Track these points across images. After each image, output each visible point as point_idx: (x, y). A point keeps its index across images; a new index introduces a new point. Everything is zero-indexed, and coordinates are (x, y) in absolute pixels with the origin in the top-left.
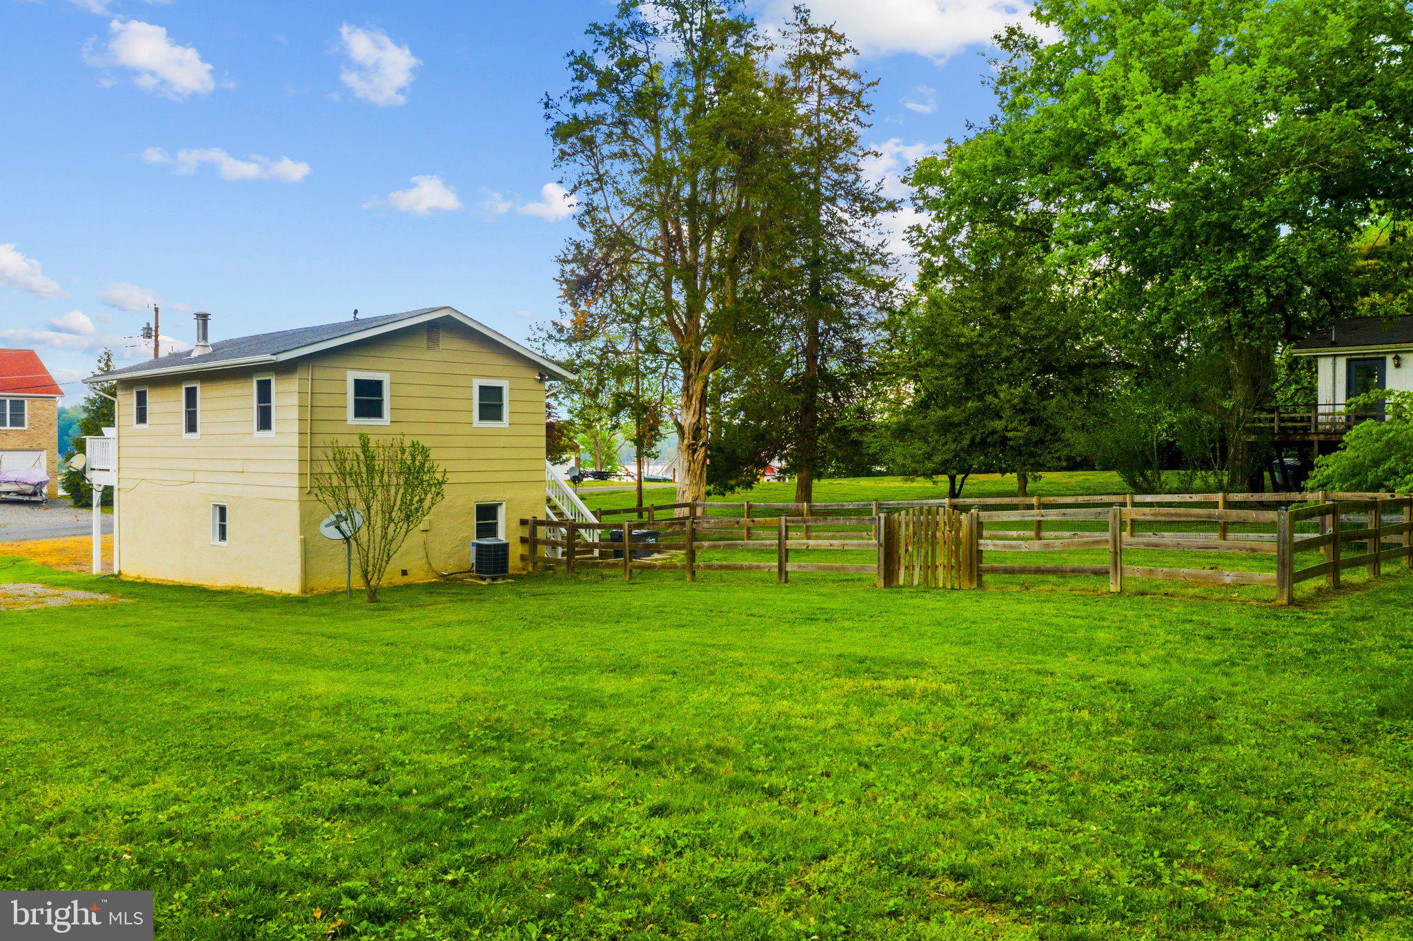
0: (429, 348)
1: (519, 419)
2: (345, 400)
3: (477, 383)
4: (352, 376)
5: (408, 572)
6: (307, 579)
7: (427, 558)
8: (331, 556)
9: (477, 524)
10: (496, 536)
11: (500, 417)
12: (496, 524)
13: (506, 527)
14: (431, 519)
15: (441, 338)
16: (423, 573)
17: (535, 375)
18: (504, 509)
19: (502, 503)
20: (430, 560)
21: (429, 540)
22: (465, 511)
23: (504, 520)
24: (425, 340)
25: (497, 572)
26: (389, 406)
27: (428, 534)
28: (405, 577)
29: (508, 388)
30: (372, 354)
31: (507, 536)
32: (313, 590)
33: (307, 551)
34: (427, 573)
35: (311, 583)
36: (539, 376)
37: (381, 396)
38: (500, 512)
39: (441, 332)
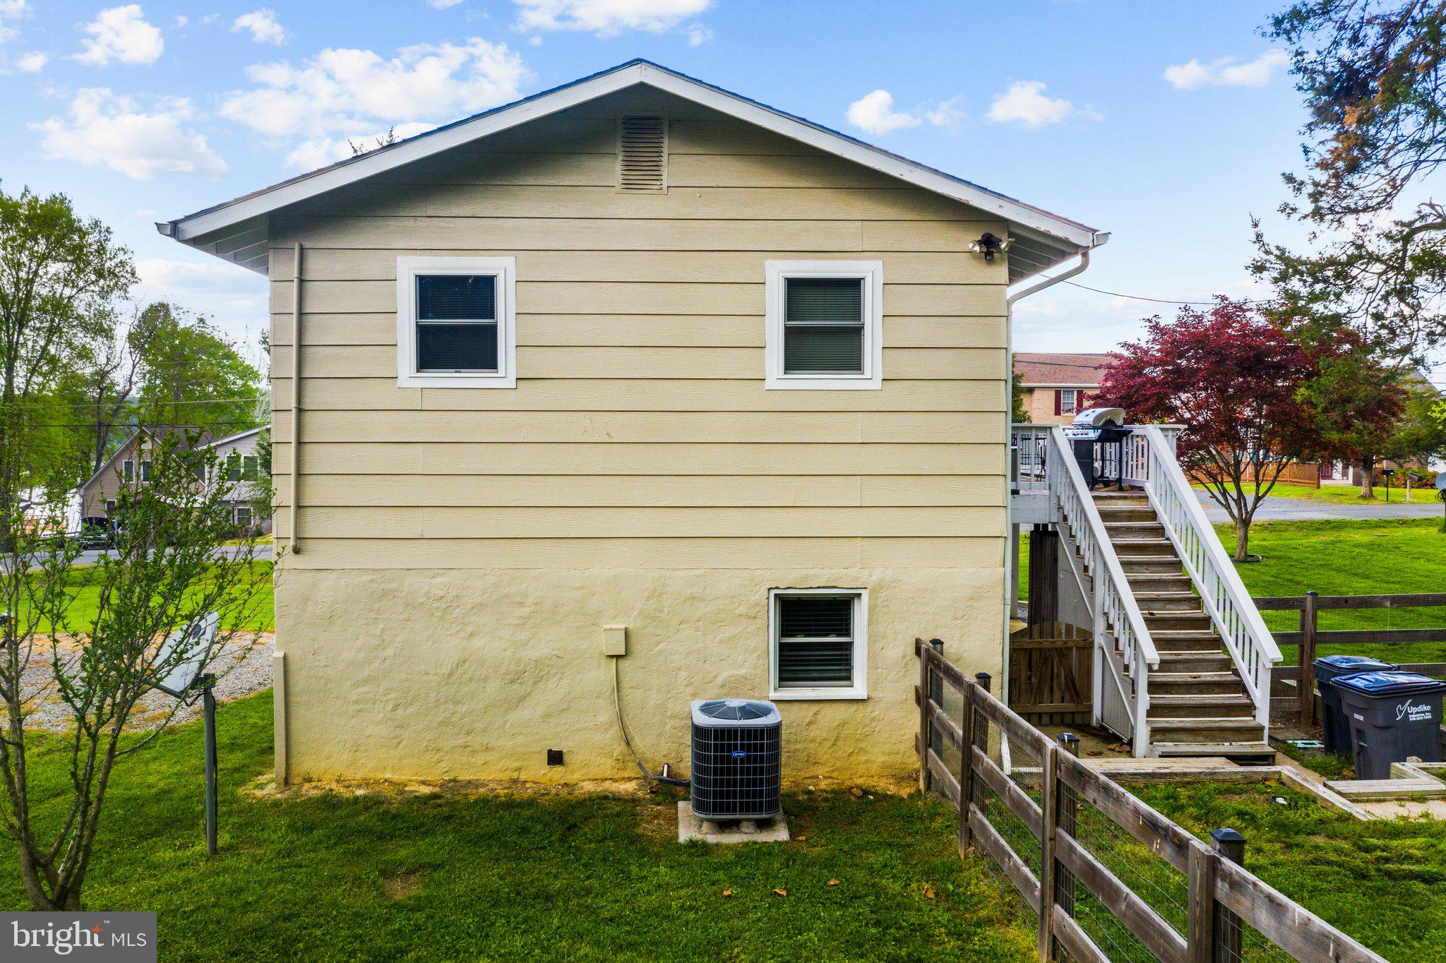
0: (628, 185)
1: (909, 364)
2: (392, 328)
3: (777, 272)
4: (406, 269)
5: (566, 758)
6: (294, 752)
7: (624, 727)
8: (357, 702)
9: (781, 645)
10: (849, 678)
11: (855, 364)
12: (849, 646)
13: (871, 658)
14: (631, 627)
15: (665, 159)
16: (610, 762)
17: (969, 241)
18: (872, 609)
19: (865, 594)
20: (631, 731)
21: (626, 680)
22: (741, 610)
23: (872, 639)
24: (618, 166)
25: (745, 808)
26: (512, 343)
27: (624, 664)
28: (559, 768)
29: (880, 281)
30: (468, 209)
31: (873, 683)
32: (309, 780)
33: (294, 689)
34: (622, 762)
35: (304, 764)
36: (980, 243)
37: (491, 315)
38: (860, 614)
39: (666, 141)
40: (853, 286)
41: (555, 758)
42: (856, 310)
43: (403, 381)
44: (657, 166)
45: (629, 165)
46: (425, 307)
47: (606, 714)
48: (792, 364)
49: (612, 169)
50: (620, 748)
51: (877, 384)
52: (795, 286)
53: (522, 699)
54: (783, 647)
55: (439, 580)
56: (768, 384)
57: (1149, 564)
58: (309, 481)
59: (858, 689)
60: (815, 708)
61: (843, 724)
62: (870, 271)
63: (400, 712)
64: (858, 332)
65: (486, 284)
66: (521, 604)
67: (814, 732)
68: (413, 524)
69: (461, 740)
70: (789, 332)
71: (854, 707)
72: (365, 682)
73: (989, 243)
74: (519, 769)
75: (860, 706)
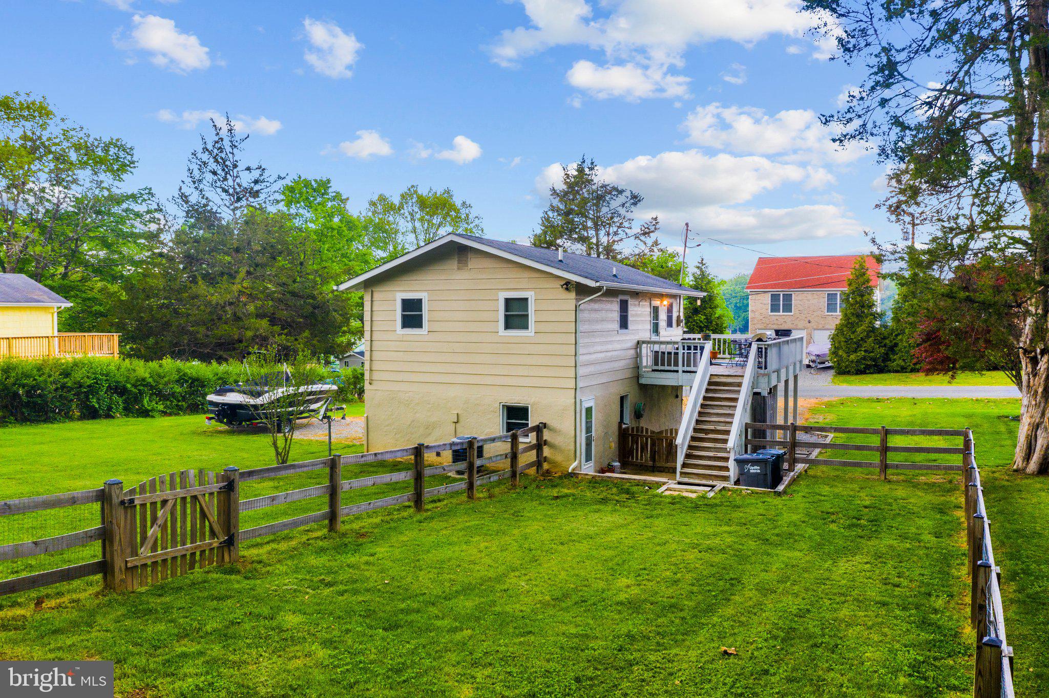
0: (459, 269)
1: (543, 327)
2: (395, 315)
3: (502, 296)
4: (400, 297)
6: (369, 446)
9: (507, 422)
14: (459, 413)
15: (469, 259)
17: (561, 285)
21: (458, 430)
24: (456, 262)
26: (427, 319)
27: (458, 425)
28: (439, 458)
29: (533, 298)
30: (415, 278)
33: (370, 427)
36: (563, 286)
37: (421, 311)
39: (469, 254)
40: (526, 300)
41: (438, 454)
42: (526, 308)
43: (398, 332)
44: (467, 262)
45: (459, 262)
46: (404, 310)
48: (506, 327)
49: (454, 264)
51: (533, 334)
52: (507, 301)
53: (430, 434)
55: (407, 395)
56: (499, 334)
58: (374, 362)
62: (530, 295)
63: (397, 435)
64: (527, 316)
65: (420, 301)
66: (429, 404)
68: (401, 377)
70: (506, 316)
72: (387, 425)
73: (567, 285)
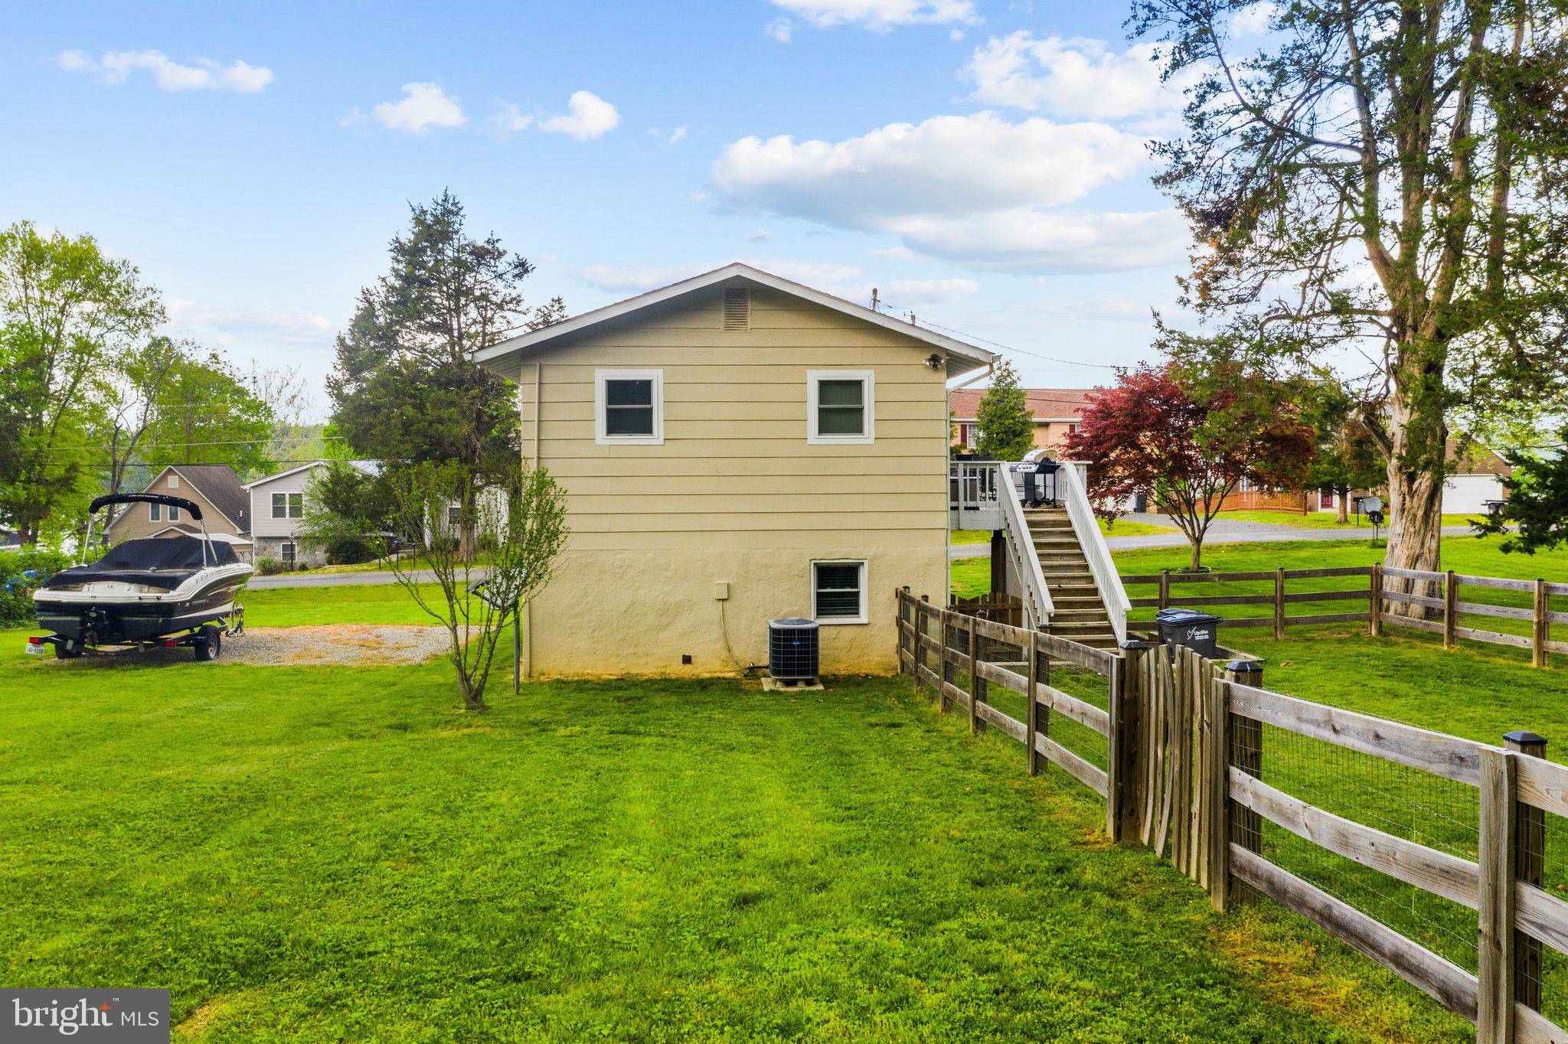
0: (728, 328)
1: (890, 430)
2: (593, 410)
3: (814, 377)
4: (601, 377)
5: (693, 660)
6: (534, 658)
7: (727, 641)
8: (570, 628)
9: (818, 593)
10: (857, 613)
11: (858, 429)
12: (857, 594)
13: (870, 600)
14: (731, 582)
15: (749, 312)
16: (719, 662)
17: (923, 359)
18: (870, 571)
19: (866, 562)
20: (732, 644)
21: (728, 614)
22: (795, 572)
23: (870, 589)
24: (722, 317)
25: (800, 673)
26: (661, 419)
27: (726, 604)
28: (688, 666)
29: (873, 382)
30: (638, 342)
31: (871, 614)
32: (543, 674)
33: (534, 621)
34: (725, 662)
35: (538, 667)
36: (929, 360)
37: (649, 403)
38: (863, 575)
39: (749, 302)
40: (857, 384)
41: (687, 660)
42: (859, 398)
43: (599, 441)
44: (744, 317)
45: (729, 316)
47: (716, 633)
48: (823, 429)
49: (719, 319)
50: (725, 653)
51: (871, 441)
52: (824, 385)
53: (668, 625)
54: (819, 595)
55: (618, 556)
56: (809, 442)
57: (1062, 555)
59: (863, 618)
60: (838, 629)
61: (854, 639)
62: (867, 376)
63: (596, 633)
64: (860, 411)
65: (646, 385)
66: (667, 570)
67: (837, 643)
68: (604, 524)
69: (632, 650)
70: (821, 411)
71: (860, 629)
73: (935, 360)
74: (666, 667)
75: (865, 628)
